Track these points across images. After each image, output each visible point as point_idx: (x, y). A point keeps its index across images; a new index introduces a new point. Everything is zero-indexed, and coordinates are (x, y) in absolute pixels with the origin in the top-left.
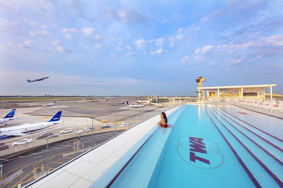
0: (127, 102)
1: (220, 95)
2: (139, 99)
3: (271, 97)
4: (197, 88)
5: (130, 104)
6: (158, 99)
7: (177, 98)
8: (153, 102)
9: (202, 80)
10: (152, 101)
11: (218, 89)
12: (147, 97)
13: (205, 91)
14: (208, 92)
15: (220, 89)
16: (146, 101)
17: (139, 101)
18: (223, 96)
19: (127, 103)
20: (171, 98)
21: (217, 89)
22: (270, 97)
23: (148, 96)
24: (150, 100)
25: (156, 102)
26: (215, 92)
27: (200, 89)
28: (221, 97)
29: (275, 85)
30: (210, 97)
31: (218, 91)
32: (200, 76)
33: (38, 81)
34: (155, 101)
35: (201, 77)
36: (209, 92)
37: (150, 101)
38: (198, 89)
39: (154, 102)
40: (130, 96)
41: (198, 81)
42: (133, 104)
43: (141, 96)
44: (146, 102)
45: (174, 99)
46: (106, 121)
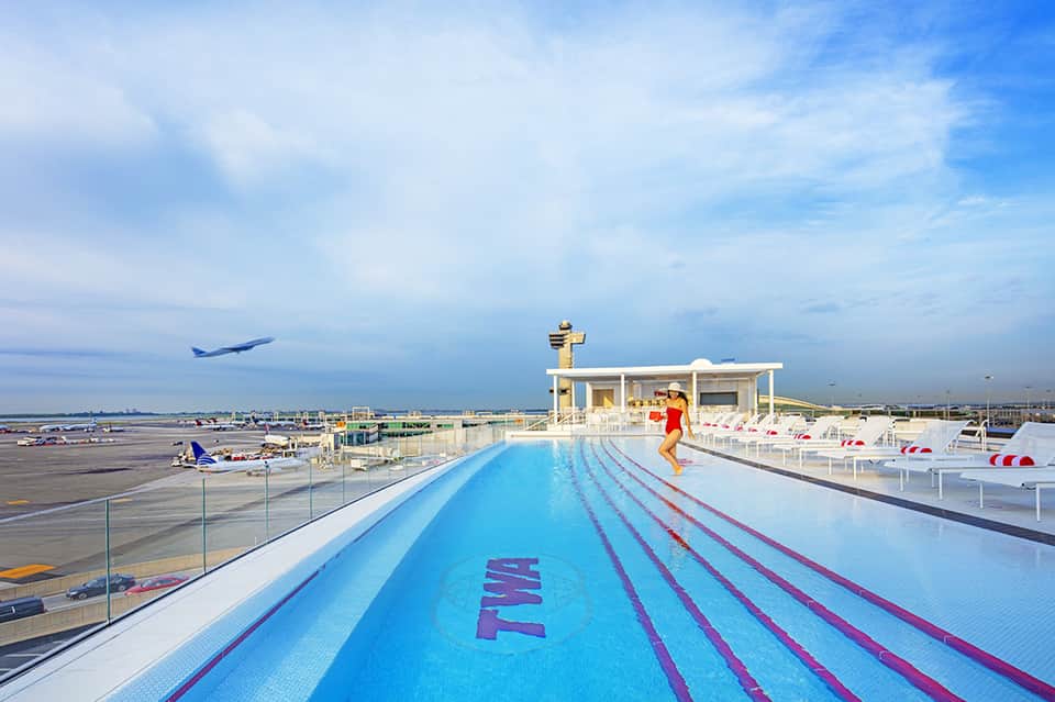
0: (195, 446)
1: (629, 404)
2: (272, 427)
3: (772, 406)
4: (549, 372)
5: (215, 458)
6: (382, 426)
7: (469, 418)
8: (350, 443)
9: (572, 337)
10: (350, 437)
11: (623, 378)
12: (321, 415)
13: (581, 383)
14: (589, 389)
15: (630, 378)
16: (315, 439)
17: (270, 439)
18: (638, 403)
19: (198, 450)
20: (441, 419)
21: (619, 378)
22: (767, 405)
23: (326, 413)
24: (337, 430)
25: (371, 438)
26: (612, 390)
27: (559, 376)
28: (631, 409)
29: (780, 366)
30: (598, 409)
31: (620, 384)
32: (565, 323)
33: (234, 353)
34: (362, 435)
35: (569, 327)
36: (594, 391)
37: (336, 435)
38: (551, 376)
39: (360, 443)
40: (213, 411)
41: (557, 342)
42: (236, 459)
43: (282, 413)
44: (316, 444)
45: (456, 423)
46: (45, 568)
